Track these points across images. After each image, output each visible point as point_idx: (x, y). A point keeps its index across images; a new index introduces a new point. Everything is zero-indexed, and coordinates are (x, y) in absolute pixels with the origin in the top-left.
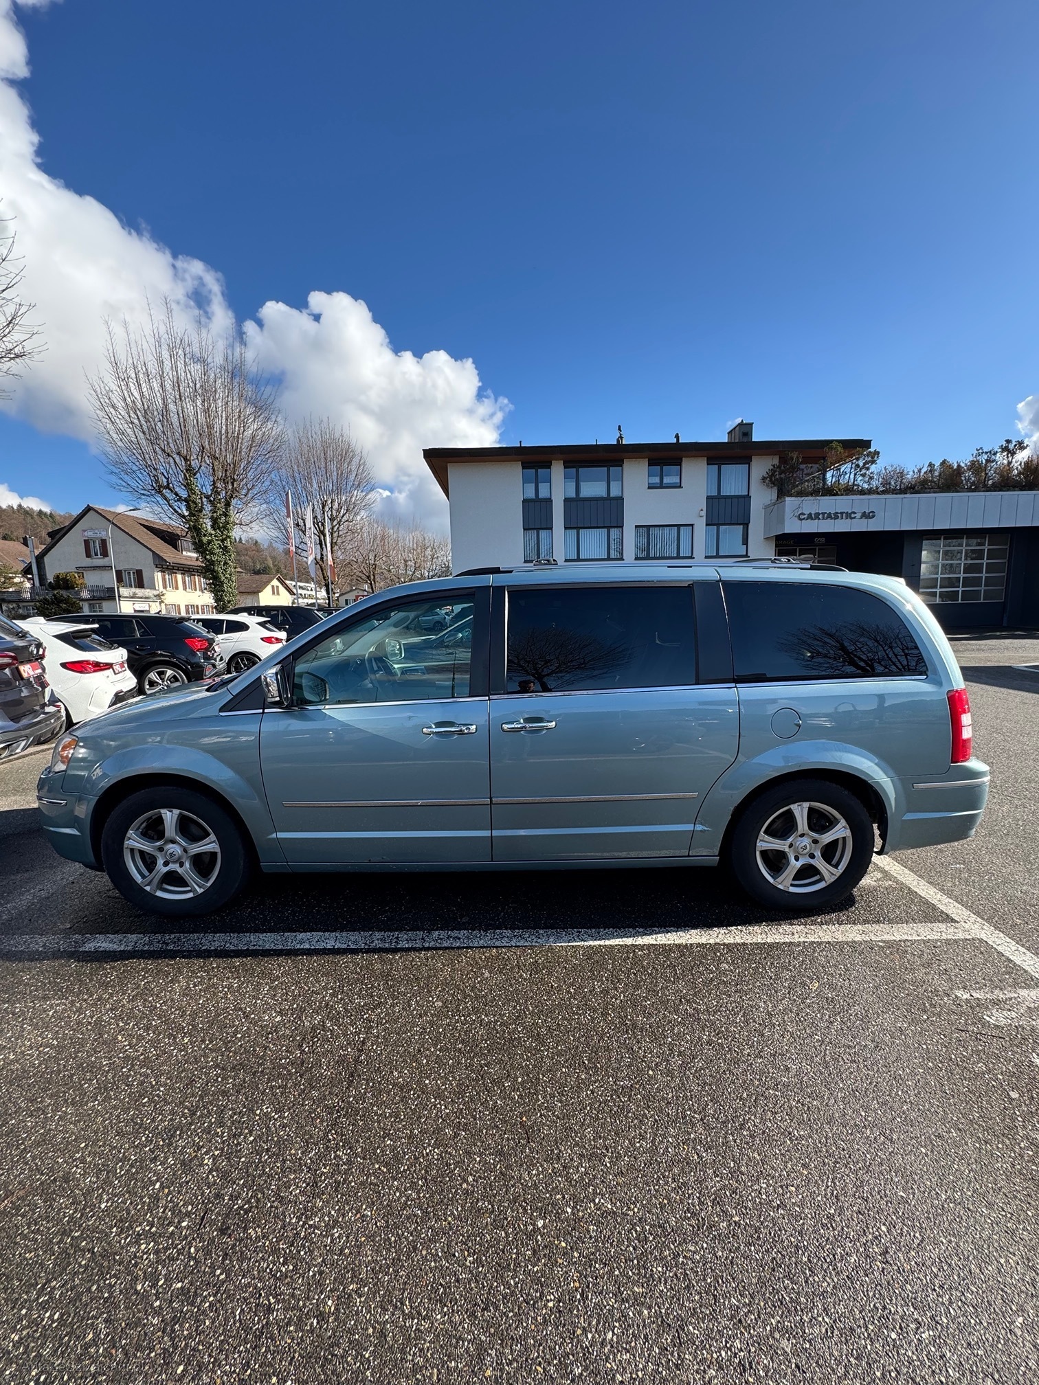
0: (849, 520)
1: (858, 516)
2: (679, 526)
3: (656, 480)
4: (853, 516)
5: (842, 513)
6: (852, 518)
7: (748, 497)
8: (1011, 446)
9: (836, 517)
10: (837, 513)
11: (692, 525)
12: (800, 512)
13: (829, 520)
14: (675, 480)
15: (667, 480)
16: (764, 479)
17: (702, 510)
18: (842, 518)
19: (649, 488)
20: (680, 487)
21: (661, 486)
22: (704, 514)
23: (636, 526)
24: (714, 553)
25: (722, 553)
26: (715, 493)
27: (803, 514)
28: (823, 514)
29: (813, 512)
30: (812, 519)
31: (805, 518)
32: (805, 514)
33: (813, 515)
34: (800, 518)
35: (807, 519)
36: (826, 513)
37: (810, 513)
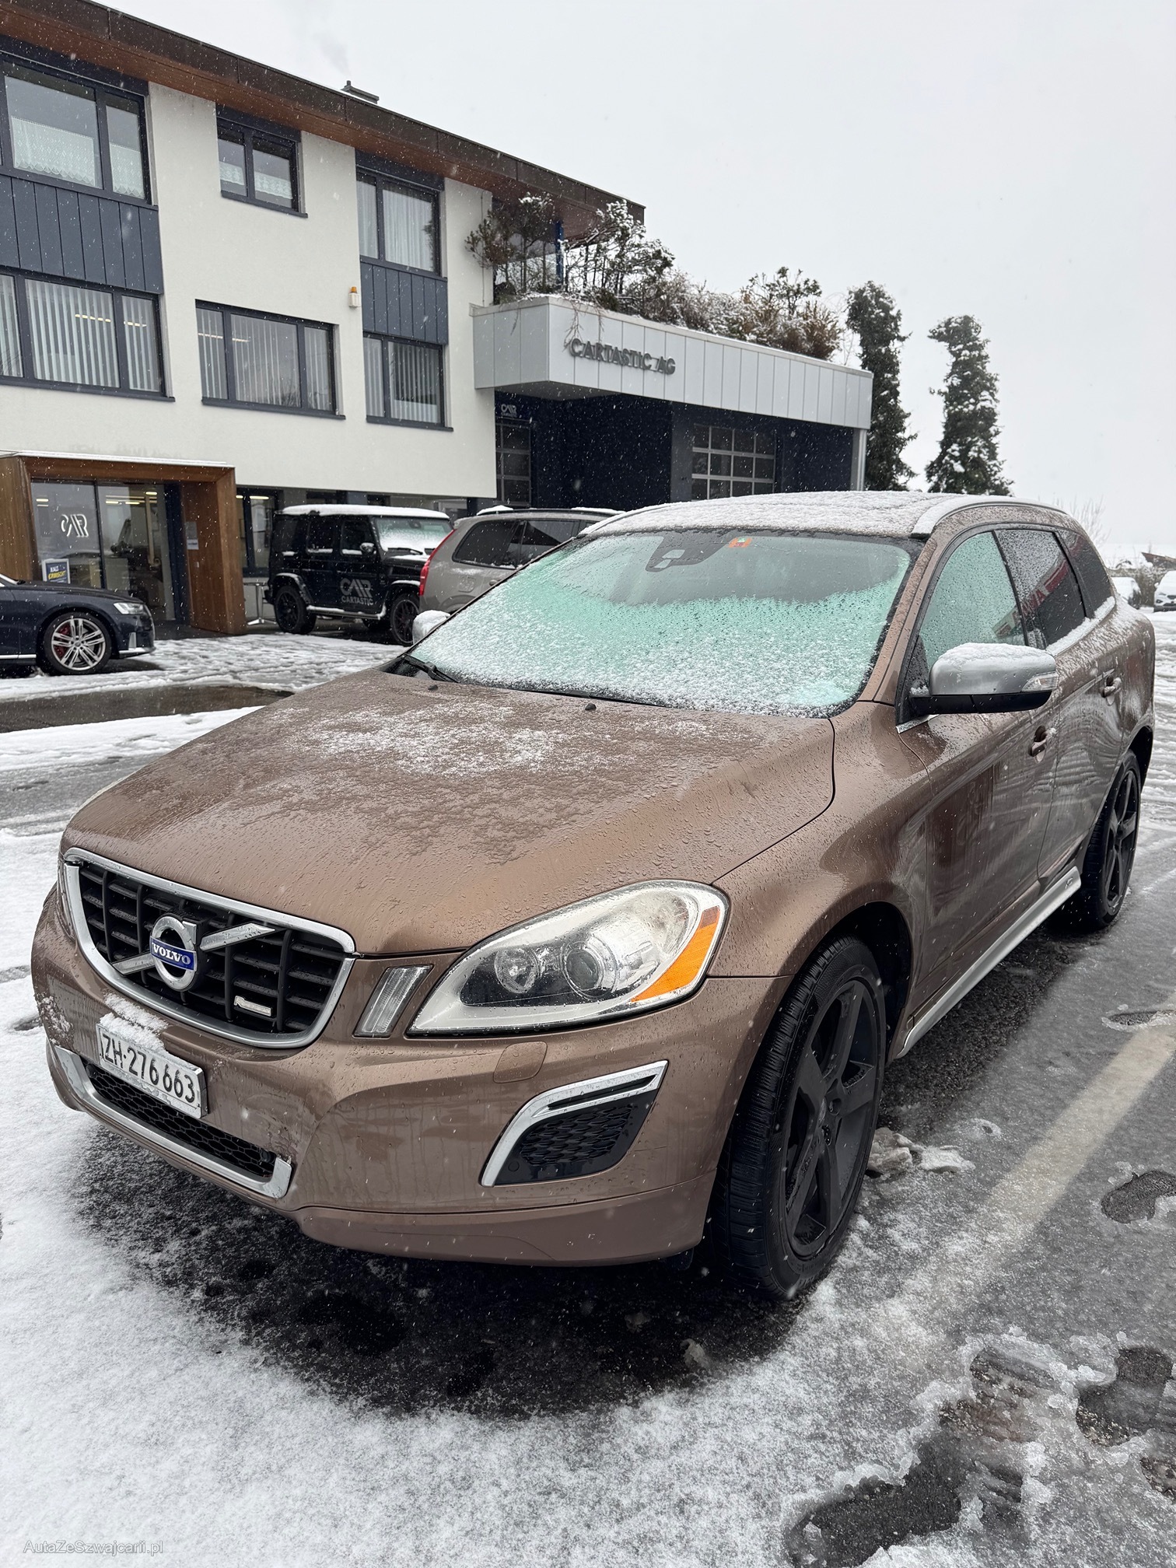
1: (653, 363)
2: (301, 323)
3: (237, 176)
4: (647, 363)
5: (633, 353)
6: (645, 368)
7: (438, 277)
9: (624, 363)
10: (625, 351)
11: (330, 329)
12: (570, 337)
13: (613, 365)
14: (285, 190)
15: (262, 183)
17: (353, 291)
18: (633, 365)
19: (225, 194)
20: (295, 207)
21: (249, 196)
22: (357, 300)
23: (200, 304)
24: (381, 410)
25: (395, 412)
26: (372, 252)
27: (577, 342)
28: (608, 348)
29: (593, 342)
30: (591, 358)
31: (580, 352)
32: (581, 344)
33: (592, 348)
34: (573, 348)
35: (584, 356)
36: (611, 347)
37: (589, 342)
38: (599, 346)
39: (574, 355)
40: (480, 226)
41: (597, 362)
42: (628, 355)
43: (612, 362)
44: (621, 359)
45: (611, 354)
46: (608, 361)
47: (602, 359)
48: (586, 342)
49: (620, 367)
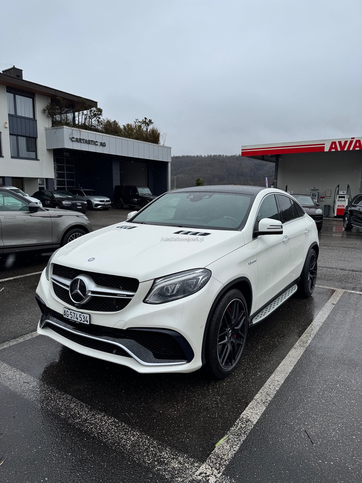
0: (95, 146)
1: (99, 144)
4: (96, 143)
5: (92, 141)
6: (96, 145)
7: (34, 120)
8: (147, 121)
9: (89, 143)
10: (89, 140)
12: (72, 137)
16: (44, 111)
17: (6, 123)
18: (92, 144)
22: (7, 125)
24: (16, 156)
25: (21, 155)
26: (12, 113)
27: (73, 138)
28: (83, 139)
29: (78, 138)
30: (78, 142)
31: (74, 140)
32: (74, 138)
33: (78, 139)
34: (72, 139)
35: (76, 142)
36: (84, 139)
37: (77, 138)
38: (80, 139)
39: (73, 141)
40: (46, 106)
41: (80, 143)
42: (90, 141)
43: (85, 143)
44: (88, 142)
45: (84, 140)
46: (84, 143)
47: (81, 142)
48: (76, 138)
49: (88, 144)
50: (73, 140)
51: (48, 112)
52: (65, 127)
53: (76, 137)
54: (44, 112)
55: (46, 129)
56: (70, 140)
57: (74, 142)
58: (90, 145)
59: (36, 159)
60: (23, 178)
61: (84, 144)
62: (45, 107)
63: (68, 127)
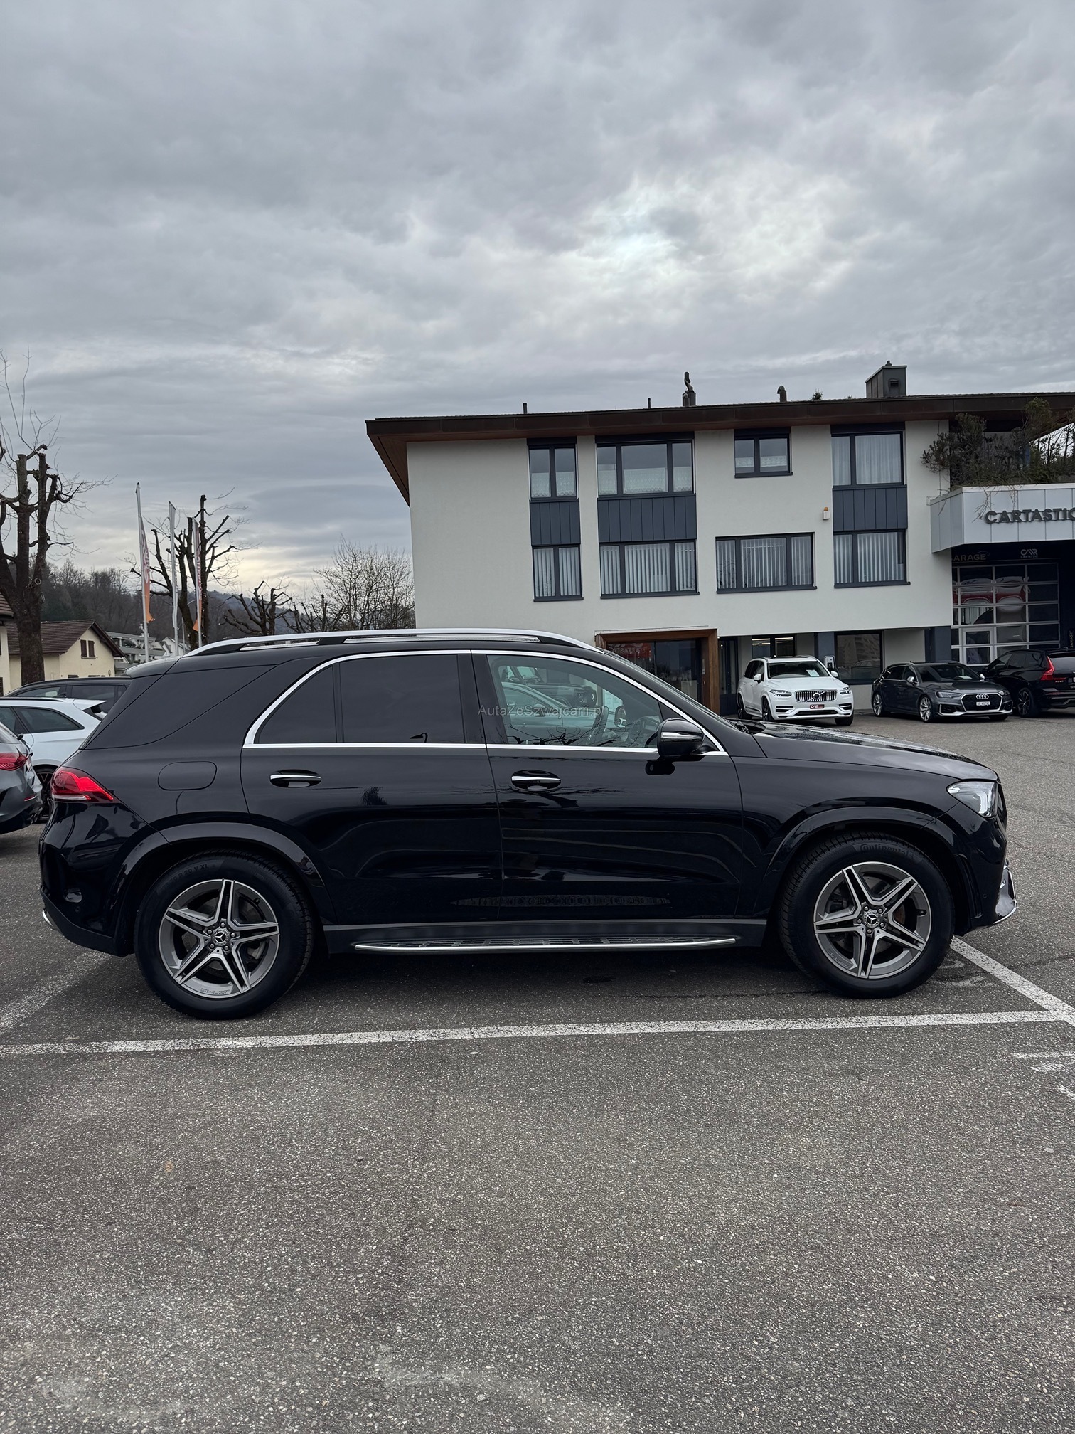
0: (1068, 522)
2: (788, 536)
3: (748, 463)
6: (1073, 519)
7: (901, 487)
10: (1048, 510)
11: (811, 535)
12: (988, 510)
13: (1036, 523)
14: (780, 462)
15: (766, 463)
16: (926, 457)
17: (826, 510)
19: (739, 476)
20: (788, 473)
21: (758, 472)
22: (829, 514)
23: (718, 539)
24: (851, 579)
25: (863, 578)
26: (846, 481)
27: (992, 513)
28: (1026, 512)
29: (1009, 510)
30: (1009, 521)
31: (996, 520)
32: (996, 514)
33: (1009, 515)
34: (989, 519)
35: (1000, 522)
36: (1031, 510)
37: (1005, 512)
38: (1016, 515)
39: (990, 523)
40: (931, 446)
41: (1016, 524)
42: (1051, 513)
43: (1032, 520)
44: (1042, 517)
45: (1030, 515)
46: (1027, 521)
47: (1020, 521)
48: (1002, 512)
49: (1043, 523)
50: (991, 518)
51: (938, 459)
52: (965, 489)
53: (999, 510)
54: (927, 462)
55: (933, 503)
56: (983, 521)
57: (994, 525)
58: (1051, 524)
59: (904, 582)
60: (883, 630)
61: (1028, 523)
62: (927, 449)
63: (975, 489)
